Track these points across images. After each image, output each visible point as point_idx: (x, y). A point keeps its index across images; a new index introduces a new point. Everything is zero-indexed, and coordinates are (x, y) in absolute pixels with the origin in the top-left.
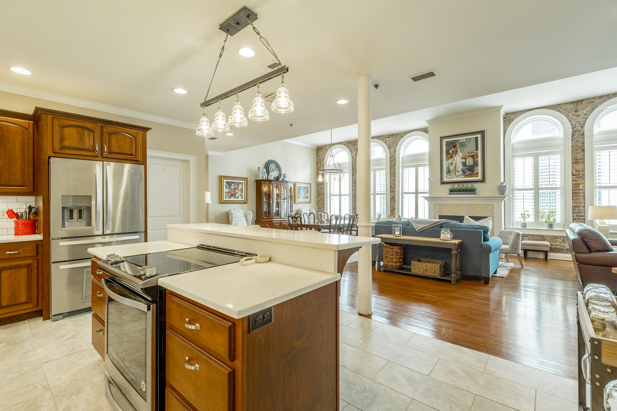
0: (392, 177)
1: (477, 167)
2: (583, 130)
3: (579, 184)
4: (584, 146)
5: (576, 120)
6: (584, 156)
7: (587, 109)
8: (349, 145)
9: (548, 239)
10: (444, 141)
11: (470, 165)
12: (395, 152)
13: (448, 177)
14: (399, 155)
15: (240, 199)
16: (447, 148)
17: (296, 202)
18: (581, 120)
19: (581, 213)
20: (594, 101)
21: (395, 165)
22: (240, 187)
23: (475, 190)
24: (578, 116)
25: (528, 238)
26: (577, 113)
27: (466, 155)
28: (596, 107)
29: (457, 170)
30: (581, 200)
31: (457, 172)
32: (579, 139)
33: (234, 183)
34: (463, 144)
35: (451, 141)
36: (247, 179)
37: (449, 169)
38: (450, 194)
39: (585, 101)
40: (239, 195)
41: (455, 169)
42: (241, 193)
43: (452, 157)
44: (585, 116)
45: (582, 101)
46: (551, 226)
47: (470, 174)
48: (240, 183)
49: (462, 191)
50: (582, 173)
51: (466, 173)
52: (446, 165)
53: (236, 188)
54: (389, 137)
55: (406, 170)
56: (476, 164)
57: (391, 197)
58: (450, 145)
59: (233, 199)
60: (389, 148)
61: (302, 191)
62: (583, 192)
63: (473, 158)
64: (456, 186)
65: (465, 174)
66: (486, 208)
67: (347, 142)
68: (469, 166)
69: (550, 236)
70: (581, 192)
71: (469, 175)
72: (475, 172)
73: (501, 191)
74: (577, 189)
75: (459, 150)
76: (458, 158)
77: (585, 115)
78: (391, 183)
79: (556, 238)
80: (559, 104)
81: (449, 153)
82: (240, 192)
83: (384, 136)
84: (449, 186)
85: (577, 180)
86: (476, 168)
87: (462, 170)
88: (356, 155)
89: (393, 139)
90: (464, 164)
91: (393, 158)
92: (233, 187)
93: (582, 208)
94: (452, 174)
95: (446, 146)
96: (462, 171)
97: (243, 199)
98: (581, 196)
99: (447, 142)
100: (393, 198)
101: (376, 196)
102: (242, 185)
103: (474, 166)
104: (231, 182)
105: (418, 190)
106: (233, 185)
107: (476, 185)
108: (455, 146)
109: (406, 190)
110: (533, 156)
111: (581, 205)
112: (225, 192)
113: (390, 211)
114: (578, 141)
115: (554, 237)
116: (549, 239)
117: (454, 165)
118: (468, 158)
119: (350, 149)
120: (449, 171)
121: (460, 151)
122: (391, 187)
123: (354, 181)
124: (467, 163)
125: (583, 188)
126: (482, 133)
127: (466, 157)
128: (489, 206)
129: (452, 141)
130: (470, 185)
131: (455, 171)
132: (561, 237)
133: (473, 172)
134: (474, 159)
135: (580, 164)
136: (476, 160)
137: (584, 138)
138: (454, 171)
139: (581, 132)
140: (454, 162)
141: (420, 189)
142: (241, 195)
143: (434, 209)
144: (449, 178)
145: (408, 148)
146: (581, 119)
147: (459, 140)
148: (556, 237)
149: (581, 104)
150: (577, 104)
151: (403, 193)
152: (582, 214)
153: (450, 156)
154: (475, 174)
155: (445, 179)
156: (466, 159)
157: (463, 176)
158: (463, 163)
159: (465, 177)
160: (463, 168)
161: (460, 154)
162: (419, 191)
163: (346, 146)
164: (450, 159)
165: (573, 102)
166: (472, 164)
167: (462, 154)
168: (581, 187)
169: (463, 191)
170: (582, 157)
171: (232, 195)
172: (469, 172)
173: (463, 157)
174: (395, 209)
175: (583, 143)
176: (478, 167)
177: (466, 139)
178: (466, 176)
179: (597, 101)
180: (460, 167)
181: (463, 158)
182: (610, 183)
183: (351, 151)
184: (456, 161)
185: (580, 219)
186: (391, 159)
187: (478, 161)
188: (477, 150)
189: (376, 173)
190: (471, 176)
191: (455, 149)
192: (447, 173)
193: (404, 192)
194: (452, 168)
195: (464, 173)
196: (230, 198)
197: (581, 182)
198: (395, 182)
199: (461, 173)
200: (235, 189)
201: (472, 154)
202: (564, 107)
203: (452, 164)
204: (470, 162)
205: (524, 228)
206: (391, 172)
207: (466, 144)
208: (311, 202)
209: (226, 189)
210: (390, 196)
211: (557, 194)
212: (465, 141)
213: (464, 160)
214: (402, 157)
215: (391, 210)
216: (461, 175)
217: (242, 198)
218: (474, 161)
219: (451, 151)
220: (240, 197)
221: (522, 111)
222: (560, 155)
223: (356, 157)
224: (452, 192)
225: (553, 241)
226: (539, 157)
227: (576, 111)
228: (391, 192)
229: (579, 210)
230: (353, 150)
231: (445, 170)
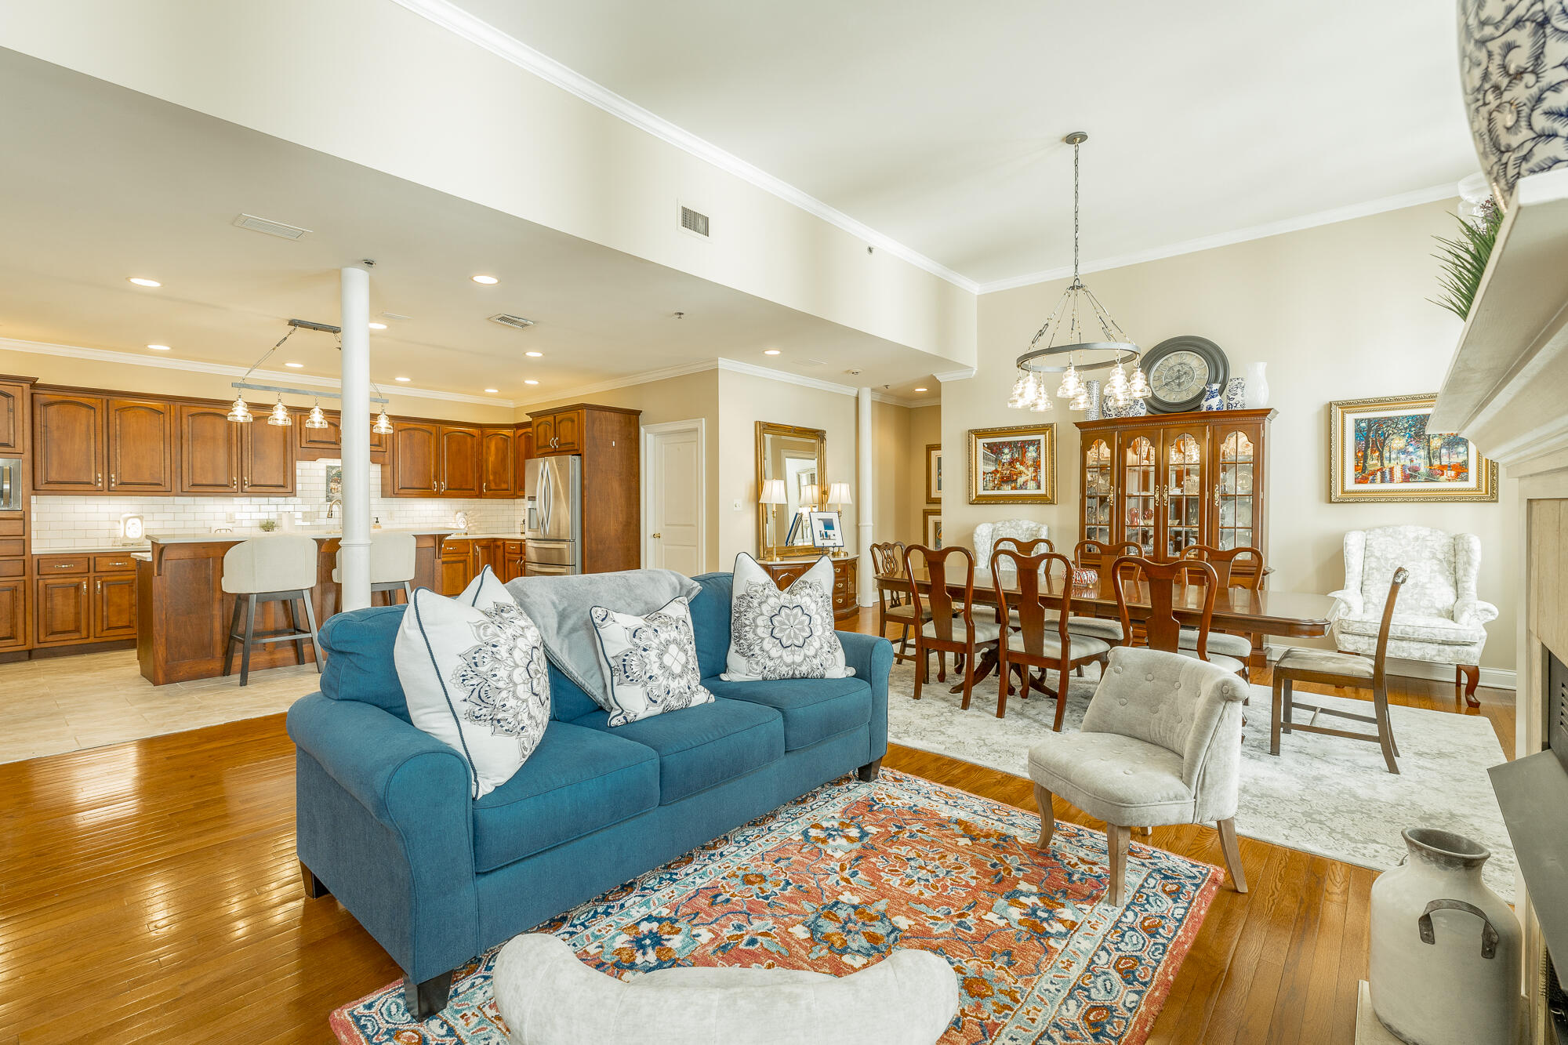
15: (1031, 490)
17: (1338, 493)
22: (1031, 453)
33: (1005, 444)
36: (1051, 425)
40: (1029, 477)
42: (1035, 471)
48: (1032, 443)
53: (1017, 460)
59: (1007, 490)
61: (1398, 442)
82: (1031, 469)
92: (1006, 457)
97: (1042, 491)
102: (1038, 449)
104: (1000, 443)
106: (1006, 451)
112: (984, 473)
142: (1035, 479)
171: (1008, 480)
196: (998, 489)
200: (1012, 463)
208: (1492, 497)
209: (985, 464)
217: (1039, 487)
220: (1032, 485)
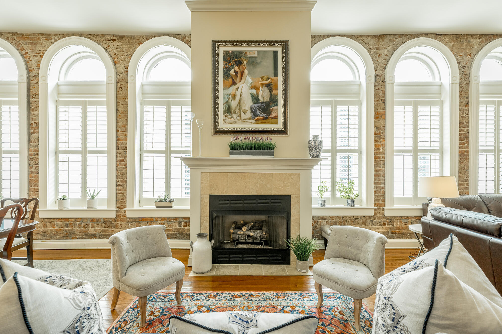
0: (121, 120)
1: (275, 106)
2: (383, 76)
3: (379, 146)
4: (385, 97)
5: (378, 60)
6: (384, 109)
7: (388, 48)
8: (20, 42)
9: (347, 221)
10: (222, 50)
11: (265, 101)
12: (127, 72)
13: (228, 120)
14: (134, 76)
16: (226, 65)
18: (383, 62)
19: (381, 184)
20: (395, 39)
21: (126, 97)
23: (274, 148)
24: (379, 55)
25: (327, 221)
26: (379, 51)
27: (259, 81)
28: (397, 48)
29: (243, 108)
30: (382, 167)
31: (242, 113)
32: (379, 87)
34: (253, 61)
35: (233, 52)
37: (229, 106)
38: (231, 154)
39: (386, 38)
41: (240, 106)
43: (234, 83)
44: (386, 57)
45: (383, 36)
46: (352, 202)
47: (265, 119)
49: (253, 148)
50: (382, 131)
51: (258, 115)
52: (224, 98)
54: (114, 40)
55: (148, 109)
56: (273, 100)
57: (119, 159)
58: (231, 59)
60: (115, 63)
62: (383, 156)
63: (269, 89)
64: (242, 139)
65: (256, 116)
66: (288, 180)
67: (14, 34)
68: (262, 103)
69: (350, 217)
70: (381, 156)
71: (263, 119)
72: (273, 115)
73: (316, 150)
74: (377, 152)
75: (246, 71)
76: (244, 85)
77: (387, 55)
78: (117, 131)
79: (357, 219)
80: (361, 35)
81: (229, 74)
83: (103, 35)
84: (229, 139)
85: (378, 141)
86: (275, 108)
87: (252, 109)
88: (39, 65)
89: (123, 46)
90: (255, 99)
91: (123, 83)
93: (382, 177)
94: (235, 116)
95: (225, 60)
96: (252, 112)
98: (382, 162)
99: (226, 53)
100: (123, 161)
101: (88, 155)
103: (271, 104)
105: (170, 147)
107: (275, 139)
108: (239, 63)
109: (147, 146)
110: (330, 105)
111: (382, 173)
113: (117, 185)
114: (378, 89)
115: (355, 217)
116: (349, 221)
117: (238, 98)
118: (261, 88)
119: (23, 52)
120: (228, 110)
121: (249, 74)
122: (118, 139)
123: (33, 122)
124: (260, 98)
125: (384, 151)
126: (284, 44)
127: (258, 85)
128: (292, 177)
129: (235, 53)
130: (264, 139)
131: (240, 109)
132: (361, 217)
133: (269, 114)
134: (271, 91)
135: (381, 119)
136: (274, 92)
137: (385, 85)
138: (237, 110)
139: (382, 78)
140: (238, 93)
141: (175, 144)
143: (201, 183)
144: (229, 123)
145: (153, 70)
146: (382, 60)
147: (246, 53)
148: (356, 217)
149: (383, 40)
150: (379, 40)
151: (142, 152)
152: (381, 186)
153: (230, 80)
154: (272, 118)
155: (222, 125)
156: (258, 89)
157: (253, 121)
158: (252, 96)
159: (256, 123)
160: (253, 105)
161: (248, 80)
162: (172, 149)
163: (12, 43)
164: (231, 86)
165: (375, 36)
166: (267, 99)
167: (252, 79)
168: (381, 149)
169: (255, 149)
170: (382, 110)
172: (263, 115)
173: (253, 85)
174: (126, 182)
175: (384, 92)
176: (277, 105)
177: (259, 52)
178: (258, 122)
179: (397, 40)
180: (248, 104)
181: (253, 87)
182: (404, 147)
183: (25, 56)
184: (241, 92)
185: (380, 192)
186: (119, 84)
187: (276, 95)
188: (276, 74)
189: (88, 110)
190: (265, 121)
191: (239, 69)
192: (225, 112)
193: (145, 149)
194: (234, 104)
195: (254, 114)
197: (381, 143)
198: (126, 130)
199: (249, 114)
201: (269, 81)
202: (367, 40)
203: (234, 97)
204: (264, 95)
205: (324, 207)
206: (120, 109)
207: (258, 61)
210: (117, 156)
211: (353, 158)
212: (256, 55)
213: (254, 91)
214: (142, 85)
215: (119, 183)
216: (250, 119)
218: (271, 95)
219: (232, 72)
221: (321, 35)
222: (358, 106)
223: (38, 70)
224: (235, 149)
225: (353, 223)
226: (337, 106)
227: (378, 49)
228: (118, 149)
229: (379, 180)
230: (31, 55)
231: (221, 108)
